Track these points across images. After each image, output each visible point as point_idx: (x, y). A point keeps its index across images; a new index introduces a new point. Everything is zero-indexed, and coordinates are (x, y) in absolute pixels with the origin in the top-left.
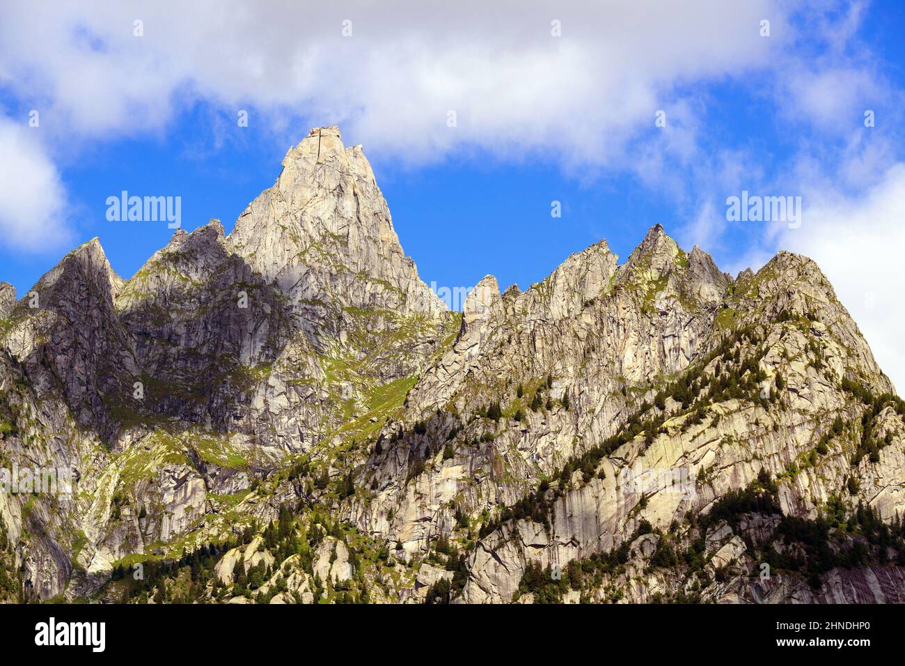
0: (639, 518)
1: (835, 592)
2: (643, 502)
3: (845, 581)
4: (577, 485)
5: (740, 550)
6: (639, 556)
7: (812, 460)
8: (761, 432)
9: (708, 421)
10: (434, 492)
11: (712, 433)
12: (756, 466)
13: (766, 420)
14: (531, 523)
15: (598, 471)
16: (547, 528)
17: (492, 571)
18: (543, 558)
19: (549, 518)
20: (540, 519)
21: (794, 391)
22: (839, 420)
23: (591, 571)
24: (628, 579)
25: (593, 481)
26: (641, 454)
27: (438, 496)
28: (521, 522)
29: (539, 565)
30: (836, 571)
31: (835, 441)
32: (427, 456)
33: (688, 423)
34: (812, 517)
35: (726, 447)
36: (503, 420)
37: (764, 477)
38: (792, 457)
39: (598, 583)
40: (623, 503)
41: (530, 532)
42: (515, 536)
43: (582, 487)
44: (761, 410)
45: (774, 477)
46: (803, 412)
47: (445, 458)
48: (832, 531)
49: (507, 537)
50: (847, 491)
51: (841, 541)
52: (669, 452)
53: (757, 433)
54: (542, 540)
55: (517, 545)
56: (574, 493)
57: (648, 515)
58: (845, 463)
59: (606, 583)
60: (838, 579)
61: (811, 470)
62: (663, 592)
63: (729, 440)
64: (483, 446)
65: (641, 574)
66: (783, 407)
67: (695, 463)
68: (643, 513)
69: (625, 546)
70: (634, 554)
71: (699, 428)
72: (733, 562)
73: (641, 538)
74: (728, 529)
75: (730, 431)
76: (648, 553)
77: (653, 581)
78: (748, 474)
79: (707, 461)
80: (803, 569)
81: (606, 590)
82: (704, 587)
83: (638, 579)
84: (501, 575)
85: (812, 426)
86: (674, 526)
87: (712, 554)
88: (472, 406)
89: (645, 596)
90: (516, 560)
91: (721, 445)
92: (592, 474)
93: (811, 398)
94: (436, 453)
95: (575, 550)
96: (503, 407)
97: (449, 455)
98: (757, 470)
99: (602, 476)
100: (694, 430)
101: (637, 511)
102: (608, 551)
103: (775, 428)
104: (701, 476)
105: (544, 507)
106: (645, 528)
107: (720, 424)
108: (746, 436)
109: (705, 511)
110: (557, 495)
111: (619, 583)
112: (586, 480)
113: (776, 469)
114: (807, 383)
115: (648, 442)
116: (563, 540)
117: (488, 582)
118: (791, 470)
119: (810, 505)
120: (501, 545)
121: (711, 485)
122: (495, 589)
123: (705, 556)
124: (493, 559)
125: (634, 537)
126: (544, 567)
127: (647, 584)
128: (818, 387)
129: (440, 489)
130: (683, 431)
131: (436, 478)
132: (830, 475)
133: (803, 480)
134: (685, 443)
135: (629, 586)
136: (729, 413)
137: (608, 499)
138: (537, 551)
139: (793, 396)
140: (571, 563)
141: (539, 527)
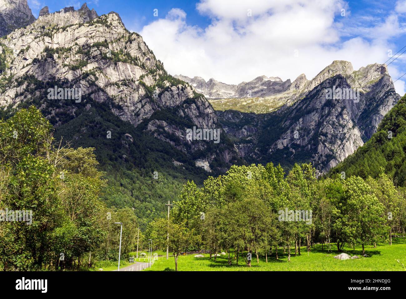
0: (75, 42)
1: (120, 66)
2: (77, 39)
3: (122, 65)
4: (61, 32)
5: (99, 53)
6: (74, 50)
7: (117, 42)
8: (106, 32)
9: (94, 26)
10: (26, 40)
11: (95, 29)
12: (104, 39)
13: (108, 30)
14: (48, 37)
15: (66, 30)
16: (52, 39)
17: (36, 47)
18: (50, 46)
19: (53, 37)
20: (50, 37)
21: (114, 27)
22: (123, 35)
23: (62, 51)
24: (71, 54)
25: (65, 31)
26: (77, 29)
27: (27, 41)
28: (45, 37)
29: (48, 47)
30: (121, 62)
31: (122, 39)
32: (26, 33)
33: (90, 25)
34: (116, 51)
35: (98, 32)
36: (45, 29)
37: (106, 41)
38: (112, 40)
39: (63, 53)
40: (71, 38)
41: (47, 39)
42: (43, 40)
43: (62, 32)
44: (106, 28)
45: (108, 42)
46: (116, 32)
47: (30, 33)
48: (120, 55)
49: (41, 40)
50: (124, 48)
51: (122, 57)
52: (84, 30)
53: (104, 32)
54: (50, 41)
55: (43, 42)
56: (59, 33)
57: (77, 41)
58: (124, 44)
59: (65, 54)
60: (121, 64)
61: (116, 43)
62: (79, 59)
63: (99, 31)
64: (39, 33)
65: (74, 54)
66: (111, 29)
67: (90, 34)
68: (76, 41)
69: (71, 47)
70: (73, 49)
71: (92, 27)
72: (97, 55)
73: (75, 46)
74: (96, 49)
75: (99, 30)
76: (76, 50)
77: (77, 56)
78: (102, 40)
79: (93, 34)
80: (114, 60)
81: (65, 55)
82: (89, 59)
83: (73, 55)
84: (39, 48)
85: (117, 35)
86: (83, 46)
87: (92, 53)
88: (38, 25)
89: (74, 59)
90: (43, 45)
91: (97, 32)
92: (65, 30)
93: (118, 29)
94: (28, 32)
95: (58, 45)
96: (46, 27)
97: (31, 33)
98: (104, 40)
99: (67, 31)
100: (90, 27)
101: (75, 40)
102: (67, 48)
103: (109, 32)
104: (91, 37)
105: (52, 35)
106: (76, 44)
107: (97, 27)
108: (102, 32)
109: (91, 45)
110: (55, 33)
111: (68, 54)
112: (63, 31)
113: (109, 41)
114: (117, 26)
115: (80, 27)
116: (55, 42)
117: (35, 49)
118: (112, 42)
119: (115, 50)
120: (40, 41)
121: (93, 39)
122: (36, 51)
123: (90, 53)
124: (37, 44)
125: (74, 46)
126: (50, 47)
127: (75, 56)
128: (119, 28)
129: (28, 40)
130: (88, 26)
131: (27, 37)
132: (120, 45)
133: (114, 44)
134: (88, 29)
135: (71, 56)
136: (99, 26)
137: (68, 36)
138: (49, 44)
139: (114, 28)
140: (57, 48)
141: (50, 38)
